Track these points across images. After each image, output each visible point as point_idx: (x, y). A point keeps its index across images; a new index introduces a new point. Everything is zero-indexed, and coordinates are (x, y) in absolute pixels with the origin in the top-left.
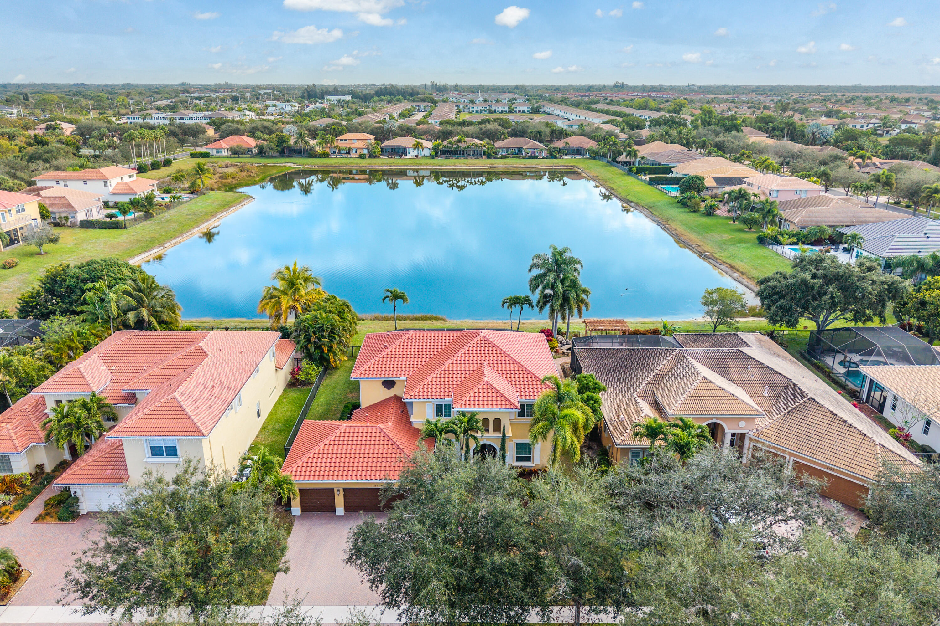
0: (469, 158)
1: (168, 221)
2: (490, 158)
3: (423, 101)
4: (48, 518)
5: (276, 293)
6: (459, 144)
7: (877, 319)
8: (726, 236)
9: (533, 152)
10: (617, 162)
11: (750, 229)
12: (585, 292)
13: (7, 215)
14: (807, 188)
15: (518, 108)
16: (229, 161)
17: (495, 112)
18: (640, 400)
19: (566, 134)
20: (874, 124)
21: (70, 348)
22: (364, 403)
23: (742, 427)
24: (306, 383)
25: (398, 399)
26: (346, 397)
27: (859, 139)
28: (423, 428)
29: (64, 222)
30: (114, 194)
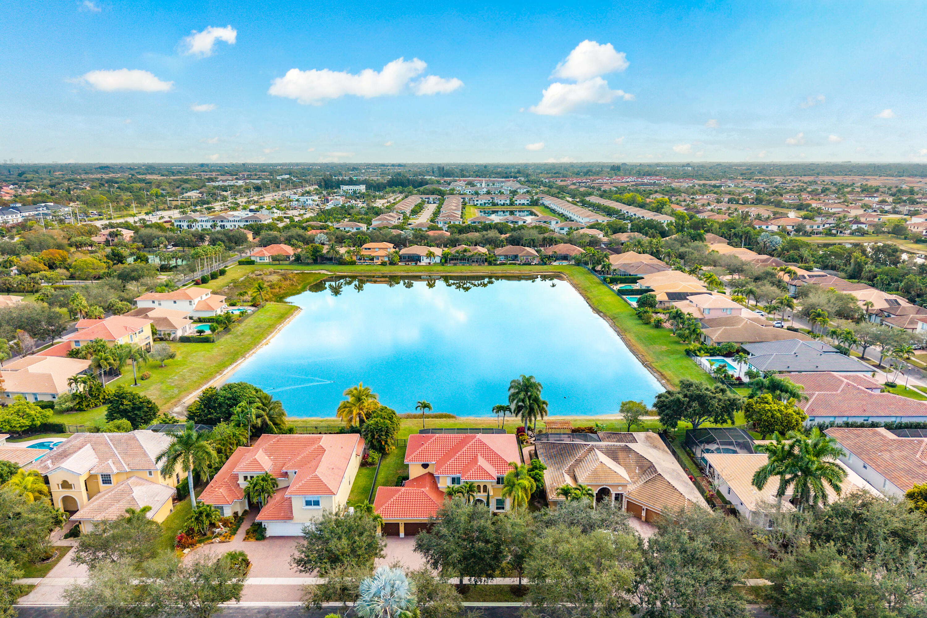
0: (473, 264)
1: (242, 334)
2: (491, 265)
3: (433, 193)
4: (250, 539)
5: (348, 405)
6: (465, 253)
7: (729, 421)
8: (664, 348)
9: (527, 259)
10: (596, 271)
11: (682, 342)
12: (544, 403)
13: (134, 336)
14: (732, 307)
15: (518, 200)
16: (271, 269)
17: (498, 205)
18: (565, 475)
19: (555, 241)
20: (830, 224)
21: (231, 444)
22: (411, 477)
23: (620, 490)
24: (372, 464)
25: (431, 475)
26: (397, 473)
27: (801, 249)
28: (445, 490)
29: (167, 337)
30: (197, 311)
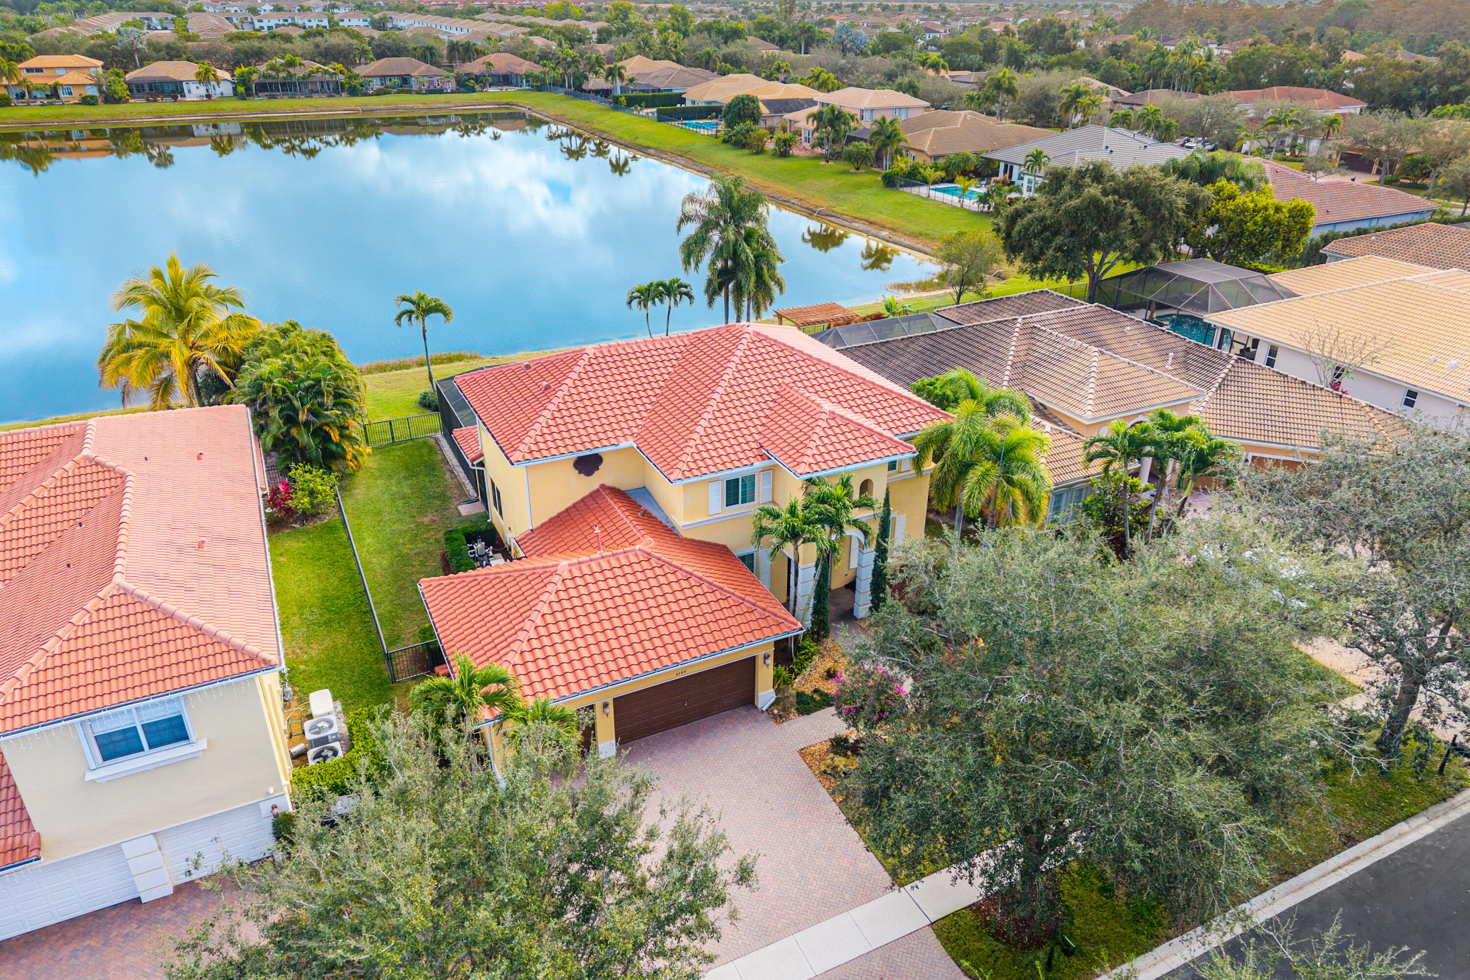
0: (315, 95)
2: (357, 95)
3: (154, 9)
5: (139, 336)
6: (291, 70)
8: (832, 182)
9: (431, 82)
10: (585, 91)
11: (858, 169)
14: (908, 105)
15: (346, 20)
19: (476, 50)
24: (312, 515)
26: (418, 524)
